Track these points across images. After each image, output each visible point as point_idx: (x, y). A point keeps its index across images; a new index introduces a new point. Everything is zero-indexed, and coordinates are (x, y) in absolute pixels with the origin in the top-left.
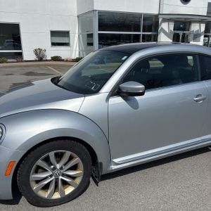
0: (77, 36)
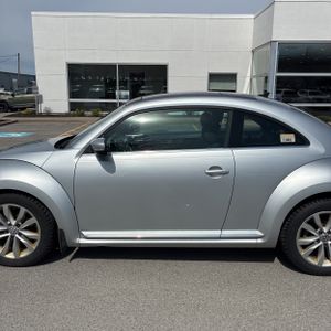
0: (248, 80)
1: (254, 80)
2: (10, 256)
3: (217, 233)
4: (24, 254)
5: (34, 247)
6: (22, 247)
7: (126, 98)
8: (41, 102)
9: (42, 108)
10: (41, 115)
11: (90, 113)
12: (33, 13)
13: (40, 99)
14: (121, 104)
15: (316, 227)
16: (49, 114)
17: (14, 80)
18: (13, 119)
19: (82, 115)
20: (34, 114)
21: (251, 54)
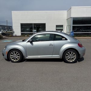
1: (68, 27)
2: (15, 61)
3: (51, 56)
4: (17, 60)
5: (19, 59)
6: (17, 59)
7: (35, 32)
8: (14, 33)
9: (14, 35)
10: (14, 36)
11: (26, 36)
12: (12, 11)
13: (14, 32)
14: (34, 33)
15: (69, 55)
16: (16, 36)
17: (6, 27)
18: (7, 37)
19: (24, 36)
20: (12, 36)
21: (66, 20)
